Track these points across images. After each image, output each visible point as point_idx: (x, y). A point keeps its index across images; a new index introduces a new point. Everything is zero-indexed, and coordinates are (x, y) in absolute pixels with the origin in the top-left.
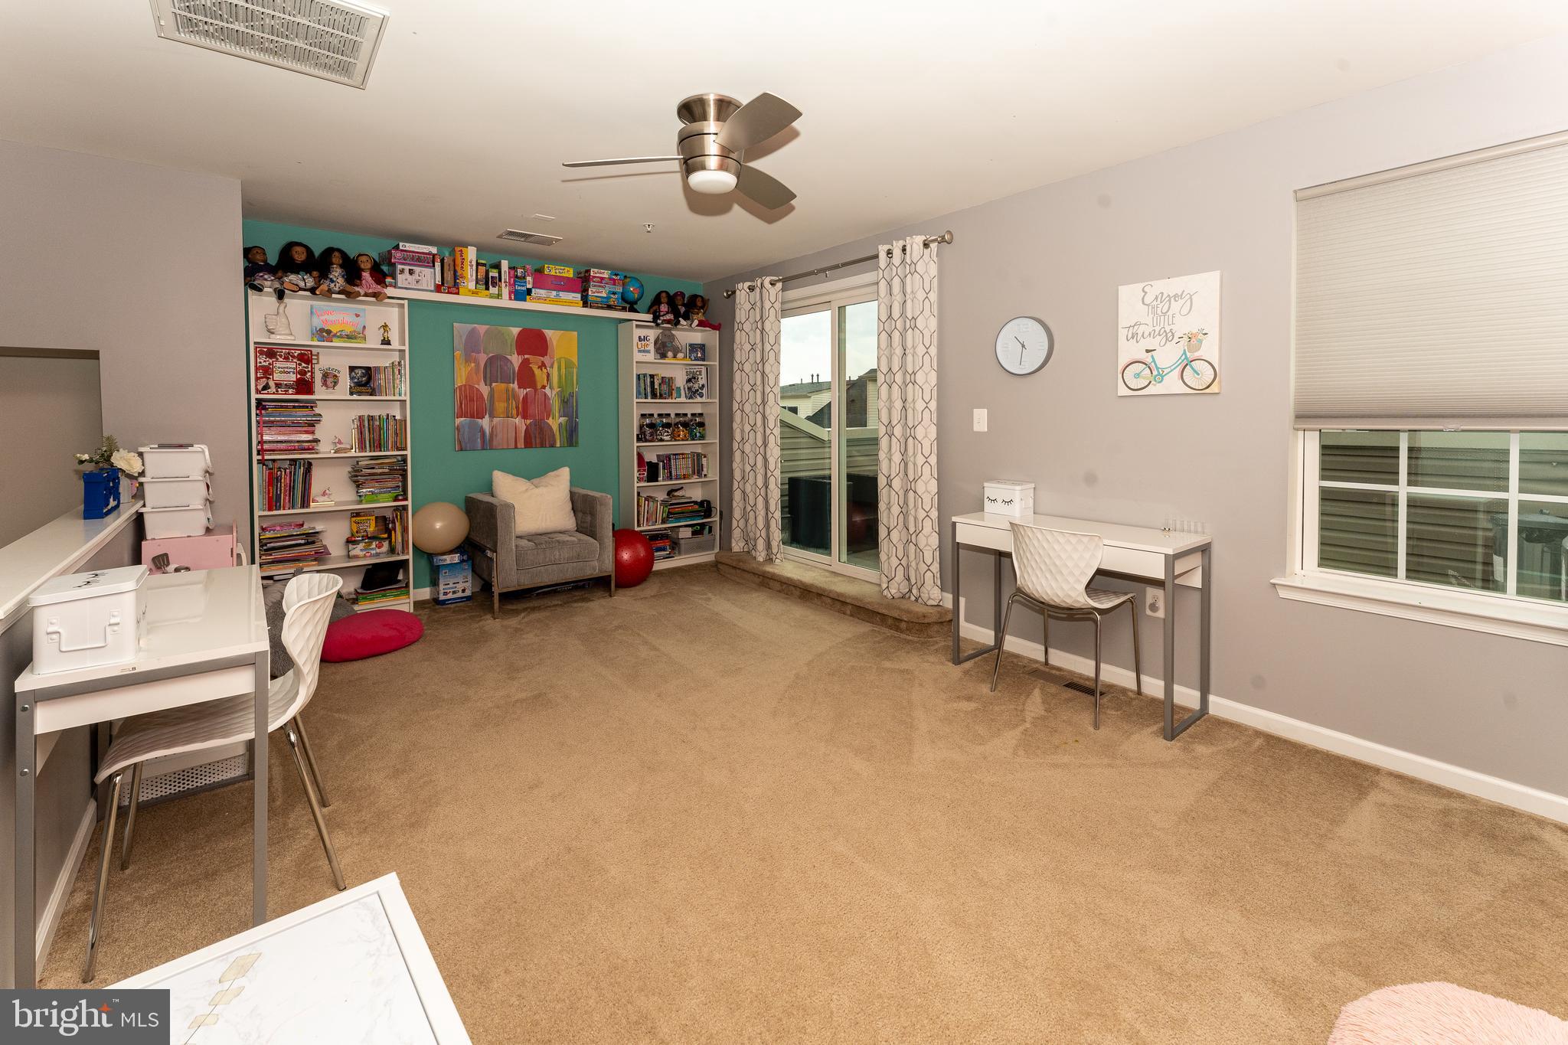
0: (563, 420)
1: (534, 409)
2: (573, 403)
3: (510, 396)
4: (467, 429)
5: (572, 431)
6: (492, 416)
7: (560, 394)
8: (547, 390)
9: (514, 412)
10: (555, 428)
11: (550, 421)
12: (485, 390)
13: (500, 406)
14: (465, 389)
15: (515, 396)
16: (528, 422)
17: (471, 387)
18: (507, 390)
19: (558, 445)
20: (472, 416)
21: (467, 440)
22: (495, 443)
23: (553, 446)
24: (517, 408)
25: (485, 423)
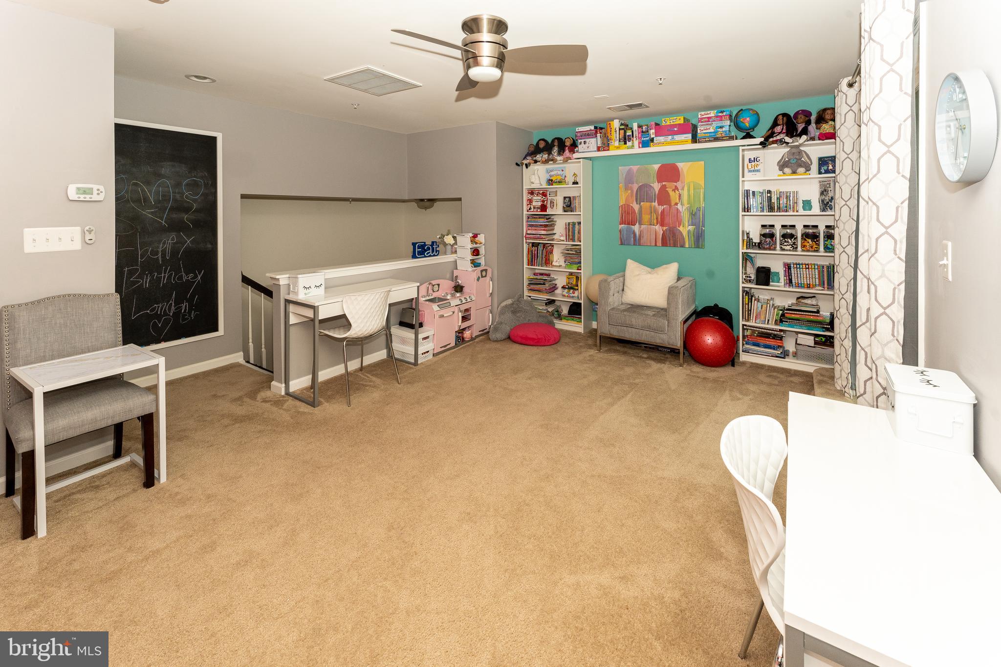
0: (691, 228)
1: (669, 220)
2: (700, 216)
3: (653, 210)
4: (625, 232)
5: (699, 237)
6: (640, 224)
7: (689, 209)
8: (679, 206)
9: (655, 221)
10: (685, 234)
11: (681, 228)
12: (636, 207)
13: (646, 218)
14: (625, 207)
15: (656, 211)
16: (665, 228)
17: (628, 206)
18: (651, 207)
19: (687, 245)
20: (628, 224)
21: (625, 239)
22: (642, 241)
23: (683, 246)
24: (657, 219)
25: (636, 228)
